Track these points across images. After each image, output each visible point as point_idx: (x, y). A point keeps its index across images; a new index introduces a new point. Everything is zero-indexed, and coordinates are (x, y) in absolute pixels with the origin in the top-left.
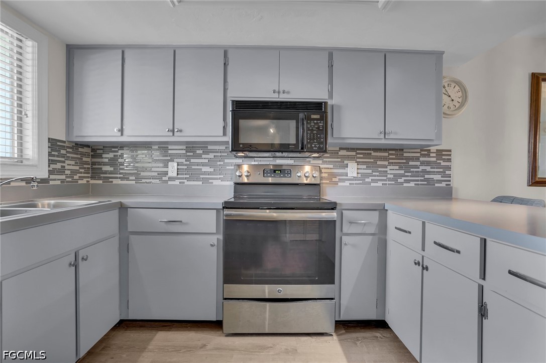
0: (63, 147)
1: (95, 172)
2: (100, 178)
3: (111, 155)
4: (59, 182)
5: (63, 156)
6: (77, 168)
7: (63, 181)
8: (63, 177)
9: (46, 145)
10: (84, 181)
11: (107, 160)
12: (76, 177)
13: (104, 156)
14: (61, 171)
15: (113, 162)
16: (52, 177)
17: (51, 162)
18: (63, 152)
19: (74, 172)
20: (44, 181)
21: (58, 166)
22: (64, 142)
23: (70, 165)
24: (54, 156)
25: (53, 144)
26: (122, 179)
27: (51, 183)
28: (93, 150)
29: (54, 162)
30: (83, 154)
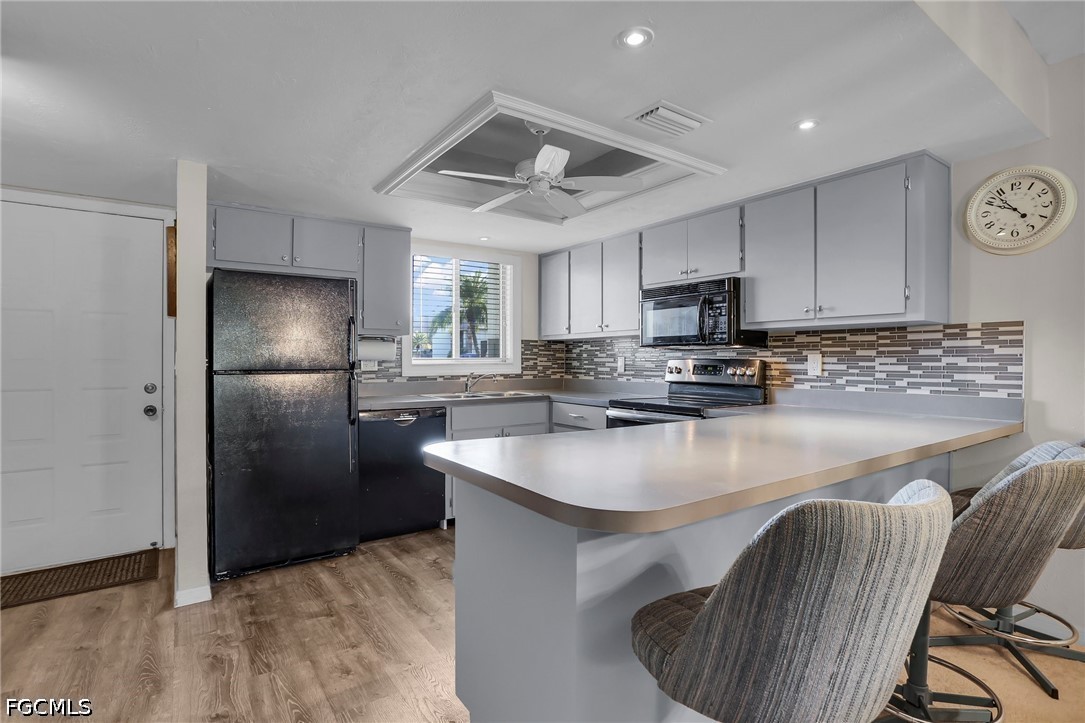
0: (536, 346)
1: (568, 368)
2: (570, 374)
3: (577, 350)
4: (531, 377)
5: (535, 354)
6: (550, 364)
7: (535, 376)
8: (536, 372)
9: (520, 345)
10: (558, 376)
11: (575, 355)
12: (548, 372)
13: (574, 351)
14: (534, 367)
15: (579, 358)
16: (525, 372)
17: (523, 360)
18: (535, 350)
19: (546, 368)
20: (517, 376)
21: (531, 363)
22: (536, 341)
23: (542, 362)
24: (527, 354)
25: (526, 344)
26: (585, 374)
27: (524, 377)
28: (567, 346)
29: (528, 360)
30: (555, 350)
